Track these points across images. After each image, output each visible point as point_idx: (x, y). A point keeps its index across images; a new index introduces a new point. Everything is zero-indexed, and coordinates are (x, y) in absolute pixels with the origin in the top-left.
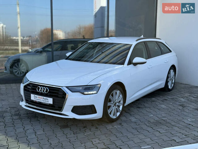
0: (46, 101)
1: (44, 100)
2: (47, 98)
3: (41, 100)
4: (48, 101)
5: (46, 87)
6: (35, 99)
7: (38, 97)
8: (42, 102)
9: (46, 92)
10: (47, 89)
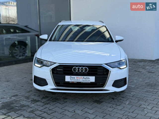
0: (87, 80)
1: (84, 79)
2: (88, 77)
3: (79, 80)
5: (84, 66)
6: (72, 80)
7: (76, 78)
8: (82, 82)
9: (85, 71)
10: (86, 69)
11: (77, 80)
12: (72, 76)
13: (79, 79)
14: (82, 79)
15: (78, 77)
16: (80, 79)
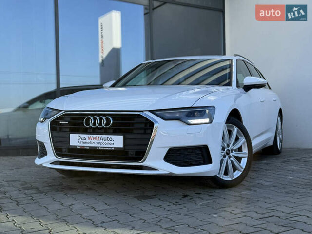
0: (108, 144)
1: (101, 141)
2: (110, 136)
3: (94, 143)
4: (112, 142)
5: (105, 115)
6: (81, 143)
7: (87, 138)
8: (99, 147)
9: (106, 125)
10: (107, 119)
11: (90, 143)
12: (82, 135)
13: (93, 141)
14: (99, 141)
15: (91, 135)
16: (96, 141)
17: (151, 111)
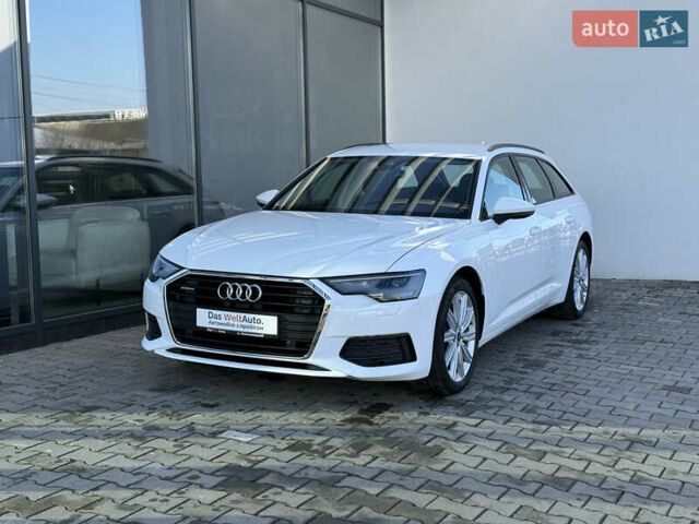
0: (254, 328)
1: (244, 323)
2: (257, 317)
3: (233, 325)
4: (260, 325)
5: (251, 282)
6: (213, 323)
7: (223, 317)
8: (240, 332)
9: (251, 298)
10: (254, 290)
11: (227, 324)
12: (215, 312)
13: (231, 322)
14: (241, 323)
15: (229, 313)
16: (236, 323)
17: (321, 279)
